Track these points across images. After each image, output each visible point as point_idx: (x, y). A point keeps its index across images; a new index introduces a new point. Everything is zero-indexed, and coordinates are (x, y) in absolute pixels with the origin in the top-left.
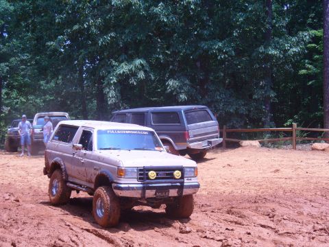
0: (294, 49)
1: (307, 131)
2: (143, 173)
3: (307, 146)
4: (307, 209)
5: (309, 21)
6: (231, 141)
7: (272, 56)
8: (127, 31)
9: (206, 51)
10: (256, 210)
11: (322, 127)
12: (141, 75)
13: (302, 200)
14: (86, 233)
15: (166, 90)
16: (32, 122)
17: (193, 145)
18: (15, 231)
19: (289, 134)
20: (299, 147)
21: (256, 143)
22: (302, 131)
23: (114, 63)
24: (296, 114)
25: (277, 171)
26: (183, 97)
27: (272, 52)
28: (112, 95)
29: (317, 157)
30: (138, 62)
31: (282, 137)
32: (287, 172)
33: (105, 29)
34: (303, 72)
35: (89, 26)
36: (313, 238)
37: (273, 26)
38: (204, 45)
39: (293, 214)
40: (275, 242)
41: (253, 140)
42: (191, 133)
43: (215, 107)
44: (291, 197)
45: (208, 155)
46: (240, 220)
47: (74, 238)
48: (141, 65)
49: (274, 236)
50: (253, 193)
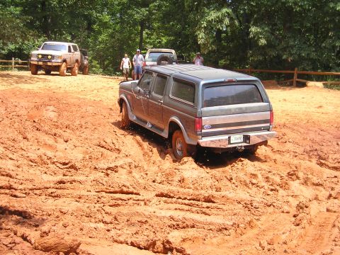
9: (284, 3)
15: (249, 35)
16: (144, 57)
18: (78, 133)
21: (320, 84)
23: (206, 10)
25: (320, 107)
26: (263, 41)
28: (201, 36)
41: (317, 81)
47: (115, 141)
48: (227, 13)
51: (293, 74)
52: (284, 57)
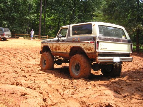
0: (33, 18)
3: (34, 39)
9: (13, 16)
15: (3, 24)
17: (5, 37)
25: (24, 44)
27: (27, 18)
31: (29, 37)
38: (12, 14)
41: (22, 37)
42: (5, 34)
51: (15, 35)
52: (13, 30)
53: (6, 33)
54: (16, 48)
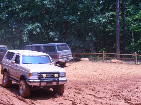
0: (104, 20)
1: (109, 55)
2: (40, 75)
3: (109, 61)
4: (108, 87)
5: (110, 8)
6: (77, 58)
7: (94, 23)
8: (32, 11)
9: (66, 20)
10: (87, 88)
11: (115, 53)
12: (38, 30)
13: (106, 83)
14: (13, 97)
15: (49, 36)
17: (60, 60)
19: (101, 56)
20: (105, 61)
21: (87, 59)
22: (107, 54)
23: (26, 25)
24: (105, 47)
25: (96, 71)
26: (56, 39)
28: (25, 38)
29: (113, 65)
30: (37, 24)
31: (98, 57)
32: (100, 72)
33: (23, 10)
34: (107, 29)
35: (16, 9)
36: (111, 99)
37: (95, 10)
39: (102, 89)
40: (95, 101)
41: (86, 58)
42: (60, 55)
43: (70, 44)
44: (102, 82)
45: (67, 64)
46: (80, 92)
47: (8, 100)
48: (38, 25)
49: (94, 99)
50: (86, 80)
53: (61, 53)
54: (85, 80)
